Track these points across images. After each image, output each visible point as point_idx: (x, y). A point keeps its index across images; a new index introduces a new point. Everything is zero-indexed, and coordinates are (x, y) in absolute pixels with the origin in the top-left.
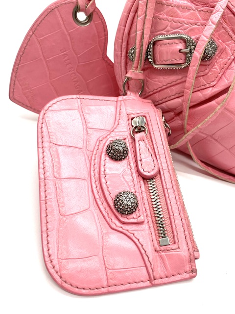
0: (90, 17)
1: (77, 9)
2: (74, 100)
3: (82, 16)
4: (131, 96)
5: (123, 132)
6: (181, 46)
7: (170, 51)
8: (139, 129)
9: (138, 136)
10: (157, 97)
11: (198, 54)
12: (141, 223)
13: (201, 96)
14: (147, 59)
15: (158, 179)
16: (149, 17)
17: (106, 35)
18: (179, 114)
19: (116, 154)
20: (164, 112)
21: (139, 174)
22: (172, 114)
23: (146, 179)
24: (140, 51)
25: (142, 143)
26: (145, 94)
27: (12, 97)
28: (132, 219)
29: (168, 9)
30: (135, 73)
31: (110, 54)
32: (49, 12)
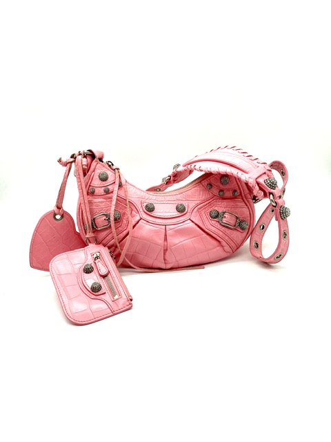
0: (62, 216)
1: (55, 215)
2: (64, 255)
3: (58, 217)
4: (91, 245)
5: (90, 261)
6: (104, 218)
7: (101, 221)
8: (97, 257)
9: (96, 261)
10: (104, 242)
11: (112, 219)
12: (105, 293)
13: (122, 235)
14: (93, 228)
15: (109, 275)
16: (88, 210)
17: (73, 222)
18: (116, 247)
19: (88, 270)
20: (109, 248)
21: (101, 276)
22: (114, 247)
23: (104, 277)
24: (89, 225)
25: (99, 263)
26: (98, 243)
27: (32, 266)
28: (100, 293)
29: (94, 204)
30: (90, 235)
31: (77, 230)
32: (42, 220)
